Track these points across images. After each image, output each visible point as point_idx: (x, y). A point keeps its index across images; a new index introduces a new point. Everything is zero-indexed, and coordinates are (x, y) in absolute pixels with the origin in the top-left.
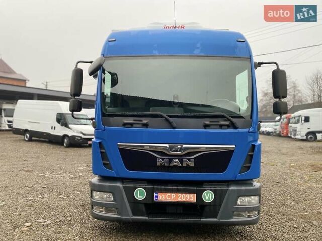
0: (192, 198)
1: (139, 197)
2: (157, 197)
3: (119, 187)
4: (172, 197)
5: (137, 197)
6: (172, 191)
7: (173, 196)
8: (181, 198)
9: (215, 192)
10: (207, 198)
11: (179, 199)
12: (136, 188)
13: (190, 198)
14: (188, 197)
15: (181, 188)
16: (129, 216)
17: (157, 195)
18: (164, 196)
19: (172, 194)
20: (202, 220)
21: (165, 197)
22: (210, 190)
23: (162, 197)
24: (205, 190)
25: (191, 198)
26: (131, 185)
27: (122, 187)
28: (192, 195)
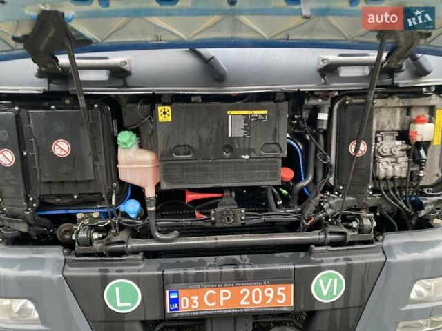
0: (281, 298)
1: (119, 305)
2: (175, 301)
3: (48, 281)
4: (222, 299)
5: (114, 305)
6: (220, 281)
7: (225, 295)
8: (249, 299)
9: (348, 272)
10: (325, 293)
11: (243, 303)
12: (105, 281)
13: (276, 297)
14: (271, 295)
15: (248, 269)
17: (174, 296)
18: (196, 298)
19: (222, 291)
21: (201, 301)
22: (335, 268)
23: (191, 302)
24: (320, 270)
25: (279, 297)
26: (93, 272)
27: (59, 278)
28: (280, 288)
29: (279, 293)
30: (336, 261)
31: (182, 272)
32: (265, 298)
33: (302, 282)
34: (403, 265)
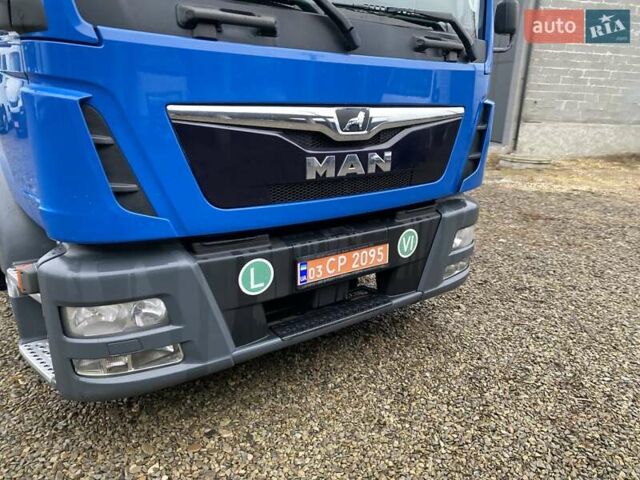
0: (380, 256)
1: (253, 286)
2: (304, 273)
4: (340, 264)
5: (248, 288)
7: (342, 260)
8: (358, 262)
9: (419, 229)
10: (405, 249)
11: (354, 266)
13: (378, 256)
14: (373, 256)
15: (357, 235)
16: (227, 352)
17: (304, 268)
18: (320, 267)
19: (340, 258)
20: (394, 302)
21: (324, 269)
22: (410, 227)
24: (404, 229)
25: (376, 256)
27: (196, 267)
28: (380, 248)
29: (379, 253)
30: (412, 221)
31: (308, 244)
32: (370, 258)
33: (392, 240)
34: (451, 218)
